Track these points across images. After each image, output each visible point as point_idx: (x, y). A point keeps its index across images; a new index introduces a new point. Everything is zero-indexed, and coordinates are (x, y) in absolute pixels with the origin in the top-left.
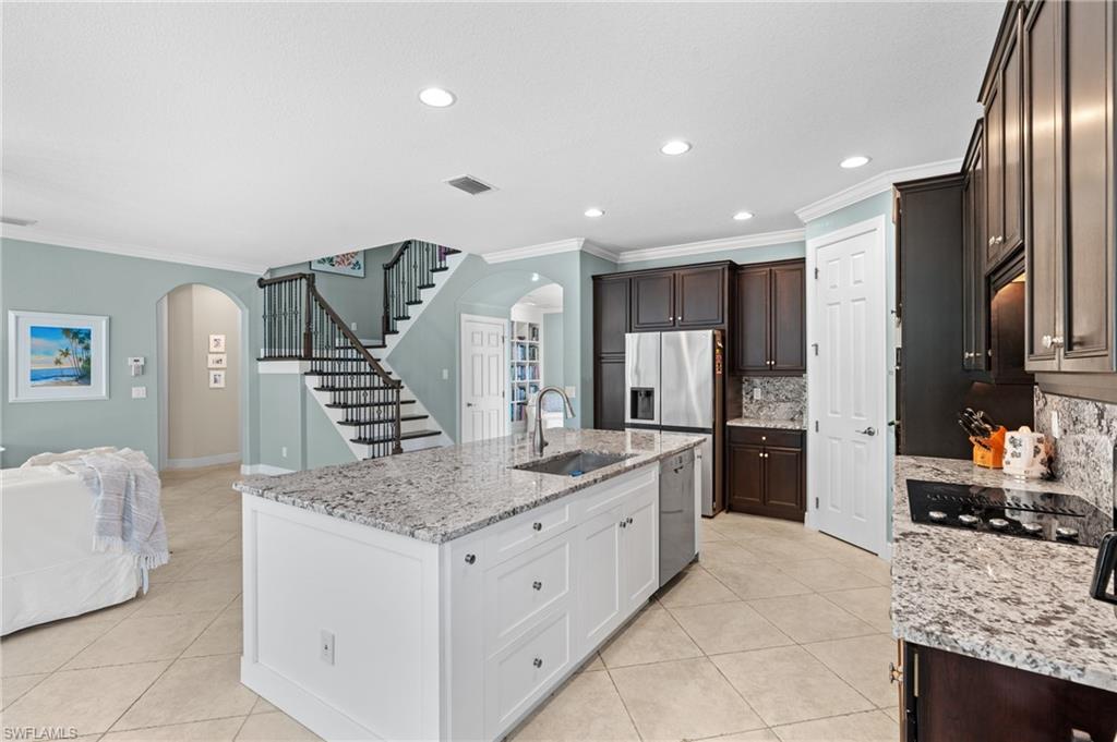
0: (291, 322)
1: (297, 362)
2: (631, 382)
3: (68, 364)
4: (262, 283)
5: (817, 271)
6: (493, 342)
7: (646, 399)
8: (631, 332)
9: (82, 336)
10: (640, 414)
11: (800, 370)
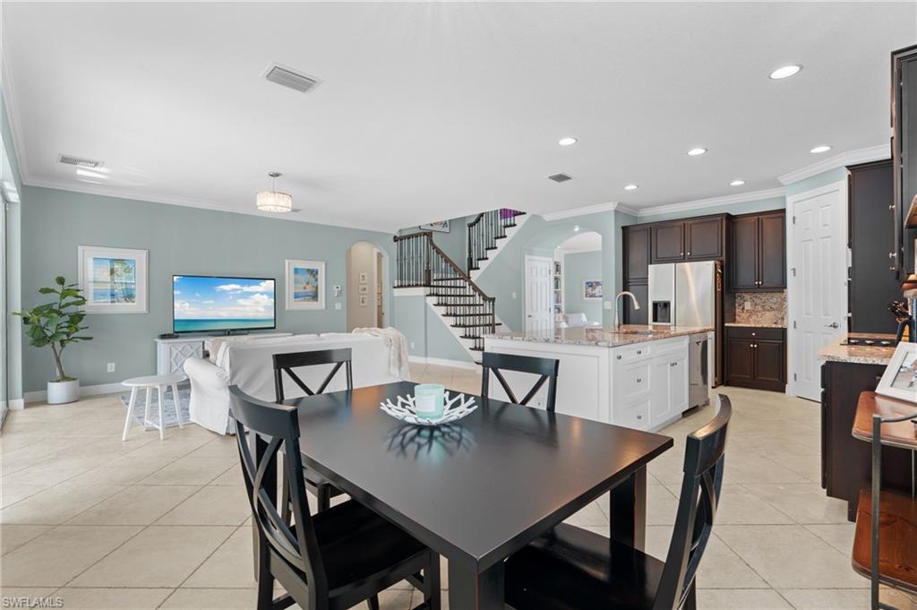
0: (417, 263)
1: (422, 288)
2: (653, 297)
3: (309, 289)
4: (396, 239)
5: (794, 218)
6: (544, 273)
7: (664, 310)
8: (651, 263)
9: (313, 273)
10: (659, 319)
11: (781, 286)
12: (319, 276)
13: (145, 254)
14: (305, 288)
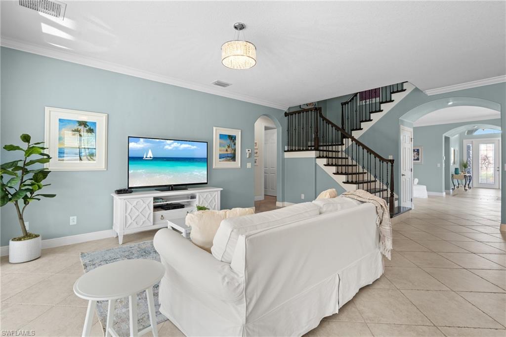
3: (230, 151)
4: (286, 114)
9: (233, 138)
12: (236, 142)
13: (104, 118)
14: (227, 150)
